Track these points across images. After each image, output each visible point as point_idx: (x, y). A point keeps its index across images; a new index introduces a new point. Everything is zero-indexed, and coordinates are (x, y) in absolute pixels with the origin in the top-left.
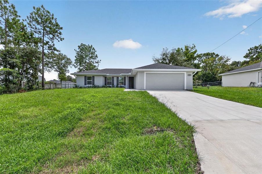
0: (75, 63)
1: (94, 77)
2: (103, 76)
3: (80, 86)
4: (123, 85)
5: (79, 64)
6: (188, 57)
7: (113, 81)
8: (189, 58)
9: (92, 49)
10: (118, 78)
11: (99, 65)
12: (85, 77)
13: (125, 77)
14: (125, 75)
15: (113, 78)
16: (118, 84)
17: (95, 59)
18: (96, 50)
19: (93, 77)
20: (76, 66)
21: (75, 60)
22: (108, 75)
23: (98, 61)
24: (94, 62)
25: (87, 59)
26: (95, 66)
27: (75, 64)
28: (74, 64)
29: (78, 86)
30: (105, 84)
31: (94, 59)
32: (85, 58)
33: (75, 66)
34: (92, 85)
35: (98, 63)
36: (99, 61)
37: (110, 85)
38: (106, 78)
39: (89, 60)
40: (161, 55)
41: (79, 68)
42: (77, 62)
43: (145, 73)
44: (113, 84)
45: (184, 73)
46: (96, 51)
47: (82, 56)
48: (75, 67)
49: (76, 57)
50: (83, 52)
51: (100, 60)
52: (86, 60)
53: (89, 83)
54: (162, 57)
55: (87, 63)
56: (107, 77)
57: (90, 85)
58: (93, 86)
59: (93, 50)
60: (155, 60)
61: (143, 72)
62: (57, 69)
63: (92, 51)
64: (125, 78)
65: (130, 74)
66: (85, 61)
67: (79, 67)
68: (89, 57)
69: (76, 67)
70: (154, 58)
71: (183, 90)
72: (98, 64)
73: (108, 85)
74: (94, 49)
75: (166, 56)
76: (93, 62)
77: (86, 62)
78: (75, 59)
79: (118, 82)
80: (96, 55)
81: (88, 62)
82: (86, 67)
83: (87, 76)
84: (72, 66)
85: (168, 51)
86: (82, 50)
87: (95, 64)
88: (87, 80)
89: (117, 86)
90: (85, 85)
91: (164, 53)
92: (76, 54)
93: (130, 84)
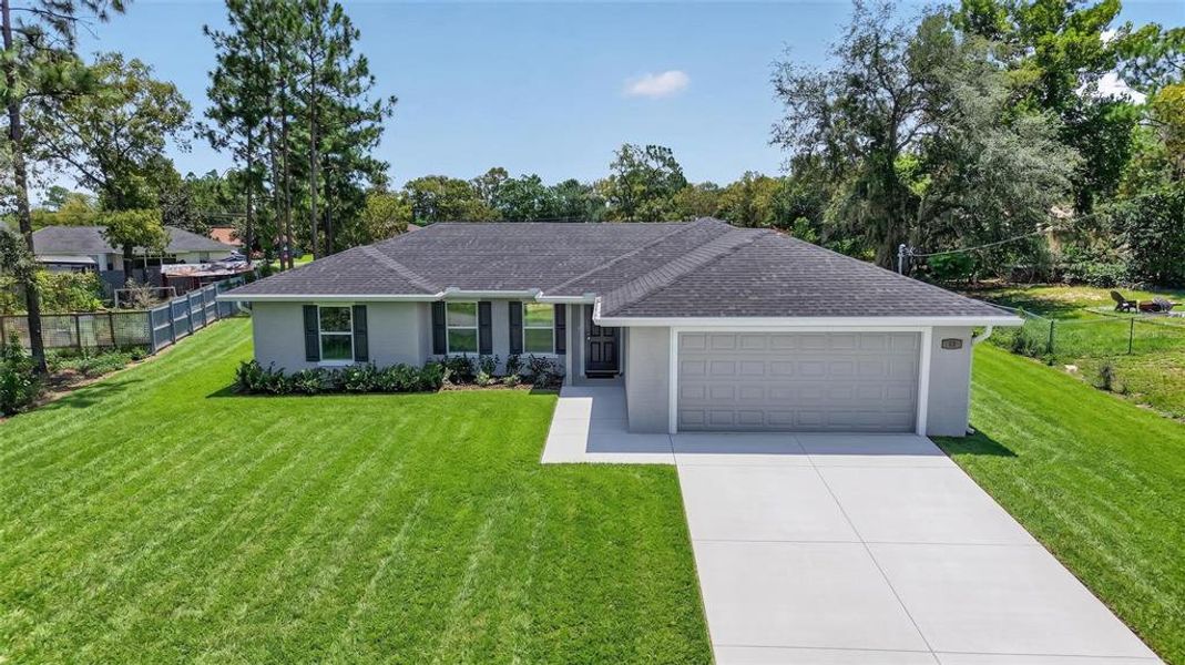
0: (210, 115)
1: (364, 308)
2: (422, 302)
3: (277, 368)
4: (551, 350)
7: (486, 325)
9: (328, 16)
10: (515, 308)
11: (381, 132)
12: (309, 310)
14: (563, 302)
15: (485, 306)
16: (515, 347)
17: (358, 90)
18: (355, 24)
19: (361, 310)
20: (220, 134)
22: (451, 291)
23: (377, 106)
24: (352, 115)
27: (213, 124)
28: (205, 121)
29: (265, 367)
30: (439, 349)
31: (348, 90)
33: (211, 135)
34: (351, 363)
35: (380, 118)
36: (384, 106)
37: (469, 355)
38: (437, 307)
39: (311, 99)
43: (676, 331)
44: (486, 348)
45: (919, 333)
46: (357, 35)
48: (214, 147)
49: (215, 78)
51: (393, 100)
52: (287, 92)
54: (841, 69)
56: (448, 301)
57: (338, 363)
58: (364, 366)
59: (333, 24)
61: (665, 328)
62: (90, 169)
63: (326, 32)
64: (561, 309)
65: (590, 298)
66: (282, 97)
67: (239, 139)
69: (221, 142)
71: (906, 430)
72: (379, 126)
73: (452, 349)
74: (347, 21)
78: (212, 85)
79: (515, 332)
80: (363, 62)
83: (319, 306)
84: (189, 135)
85: (890, 25)
88: (321, 333)
89: (513, 365)
90: (308, 360)
91: (863, 42)
92: (219, 56)
93: (596, 347)
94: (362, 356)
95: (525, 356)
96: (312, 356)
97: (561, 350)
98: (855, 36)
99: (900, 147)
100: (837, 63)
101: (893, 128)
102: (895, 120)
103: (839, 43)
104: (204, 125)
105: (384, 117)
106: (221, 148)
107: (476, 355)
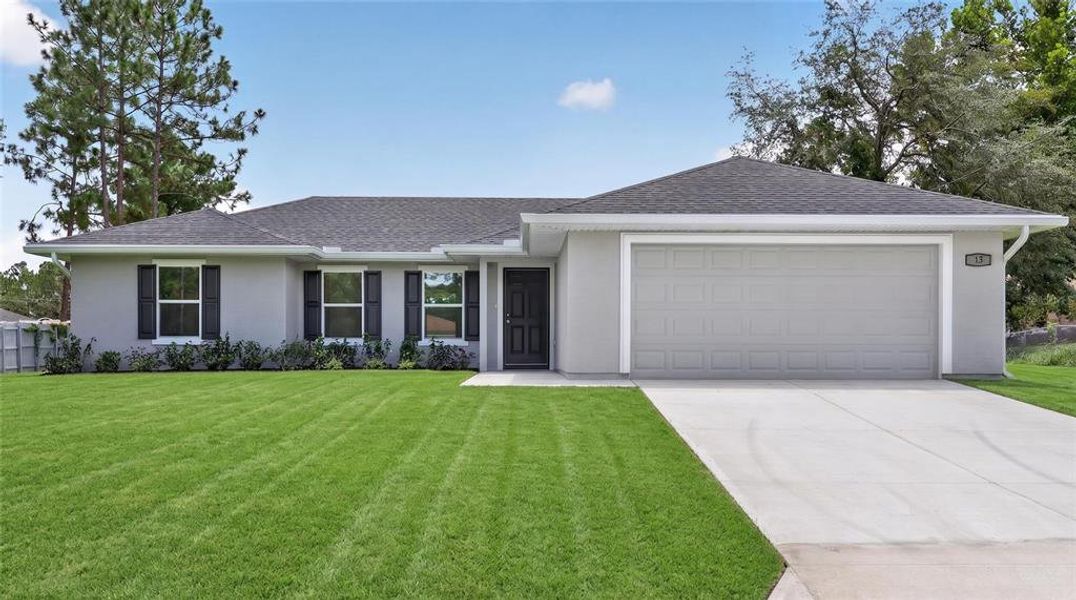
0: (27, 136)
1: (218, 268)
2: (293, 262)
3: (98, 351)
4: (458, 335)
5: (62, 141)
6: (1053, 81)
7: (375, 302)
8: (1063, 87)
9: (185, 10)
10: (413, 277)
11: (242, 152)
12: (145, 271)
13: (477, 274)
14: (475, 260)
15: (374, 276)
16: (412, 331)
17: (214, 101)
18: (217, 20)
19: (212, 271)
20: (38, 161)
21: (31, 110)
22: (329, 251)
23: (238, 121)
24: (205, 129)
25: (134, 101)
26: (207, 163)
27: (30, 148)
28: (21, 144)
29: (83, 345)
30: (311, 332)
31: (202, 101)
32: (121, 90)
33: (26, 163)
34: (197, 341)
35: (242, 137)
36: (246, 121)
37: (352, 342)
38: (311, 277)
39: (156, 115)
40: (812, 62)
41: (64, 185)
42: (48, 130)
43: (627, 241)
44: (375, 332)
45: (937, 246)
46: (218, 33)
47: (95, 76)
48: (28, 177)
49: (38, 83)
50: (106, 39)
51: (260, 114)
52: (128, 108)
53: (176, 321)
54: (812, 80)
55: (136, 137)
56: (325, 270)
57: (181, 341)
58: (213, 344)
59: (189, 19)
60: (757, 104)
61: (616, 234)
63: (181, 27)
64: (473, 277)
65: (512, 246)
66: (121, 116)
67: (61, 169)
68: (154, 82)
69: (38, 172)
70: (745, 91)
71: (928, 373)
72: (240, 145)
73: (328, 334)
74: (207, 15)
75: (855, 74)
76: (193, 130)
77: (124, 126)
78: (33, 95)
79: (412, 309)
80: (224, 65)
81: (150, 124)
82: (127, 175)
83: (160, 264)
85: (869, 29)
86: (99, 24)
87: (209, 147)
88: (159, 301)
89: (408, 350)
90: (140, 337)
91: (839, 48)
92: (44, 52)
93: (518, 333)
94: (212, 331)
95: (425, 342)
96: (146, 332)
97: (473, 335)
98: (828, 43)
99: (890, 170)
100: (808, 74)
101: (879, 154)
102: (880, 145)
103: (809, 51)
104: (18, 148)
105: (248, 134)
106: (37, 178)
107: (360, 341)
